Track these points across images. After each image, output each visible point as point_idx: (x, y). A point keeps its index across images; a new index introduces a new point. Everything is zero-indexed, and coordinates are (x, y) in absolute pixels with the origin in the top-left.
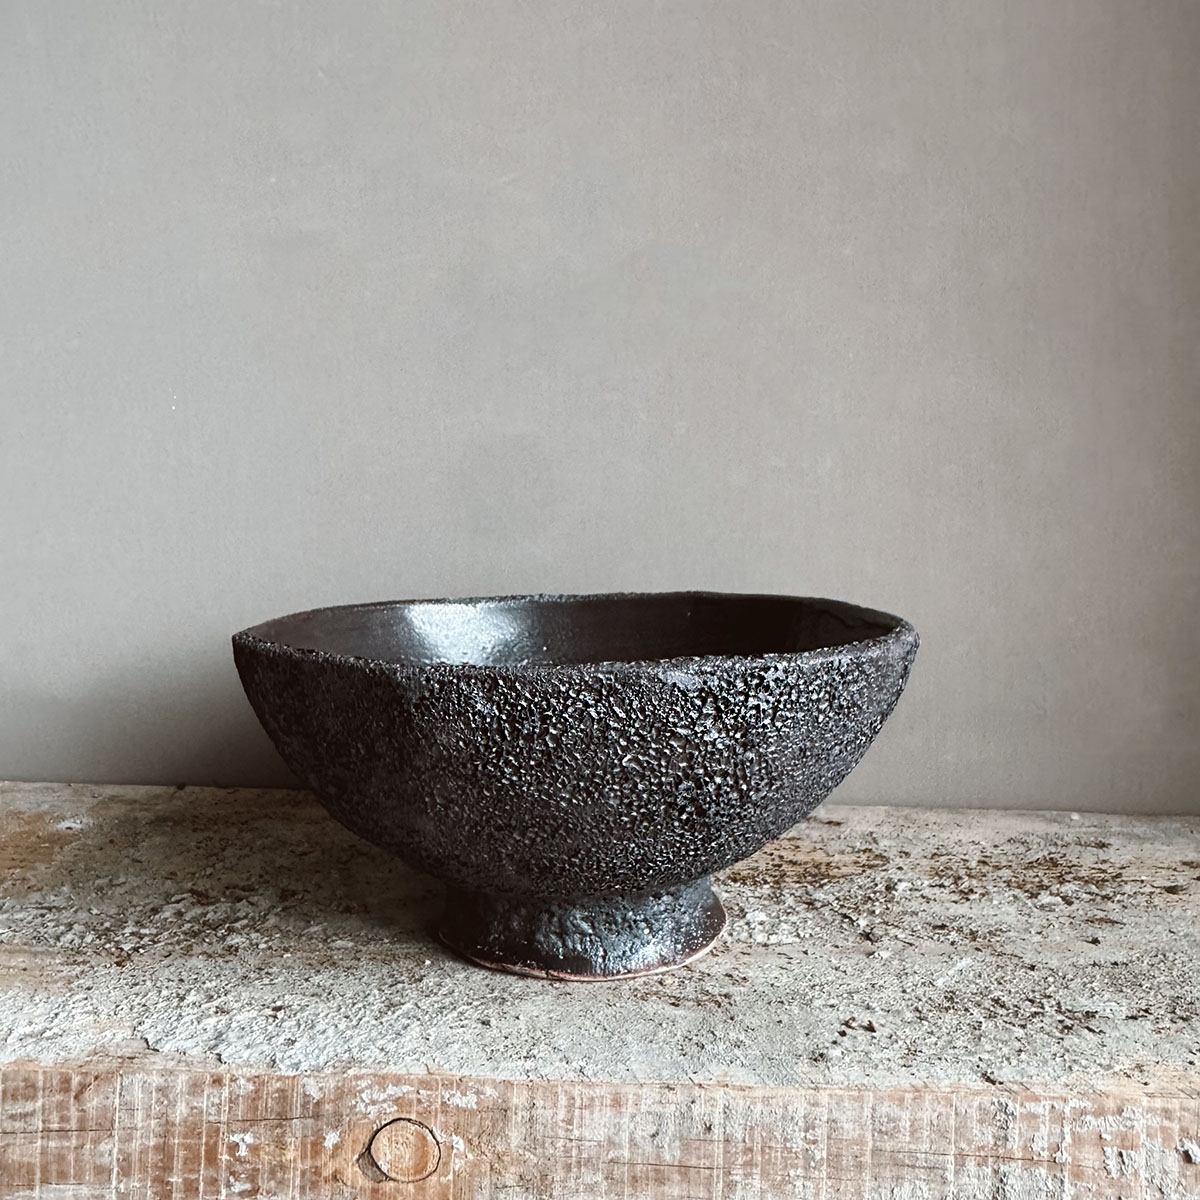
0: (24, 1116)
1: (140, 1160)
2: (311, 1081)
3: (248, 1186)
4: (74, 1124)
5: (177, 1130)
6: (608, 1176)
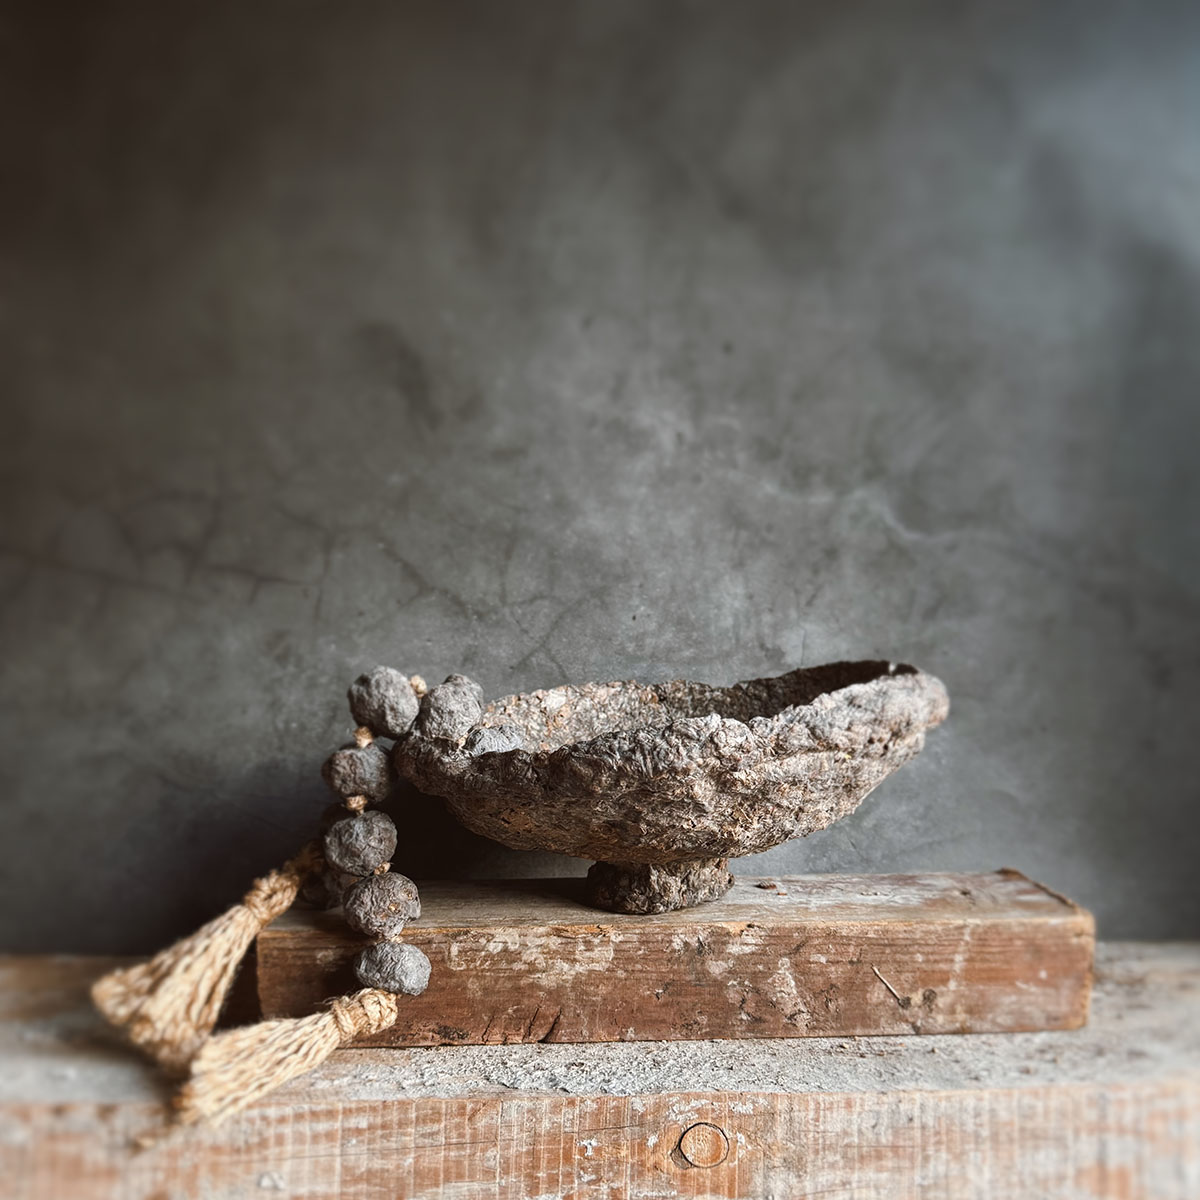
0: (432, 1134)
1: (516, 1162)
2: (638, 1100)
3: (593, 1177)
4: (468, 1139)
5: (542, 1139)
6: (844, 1156)
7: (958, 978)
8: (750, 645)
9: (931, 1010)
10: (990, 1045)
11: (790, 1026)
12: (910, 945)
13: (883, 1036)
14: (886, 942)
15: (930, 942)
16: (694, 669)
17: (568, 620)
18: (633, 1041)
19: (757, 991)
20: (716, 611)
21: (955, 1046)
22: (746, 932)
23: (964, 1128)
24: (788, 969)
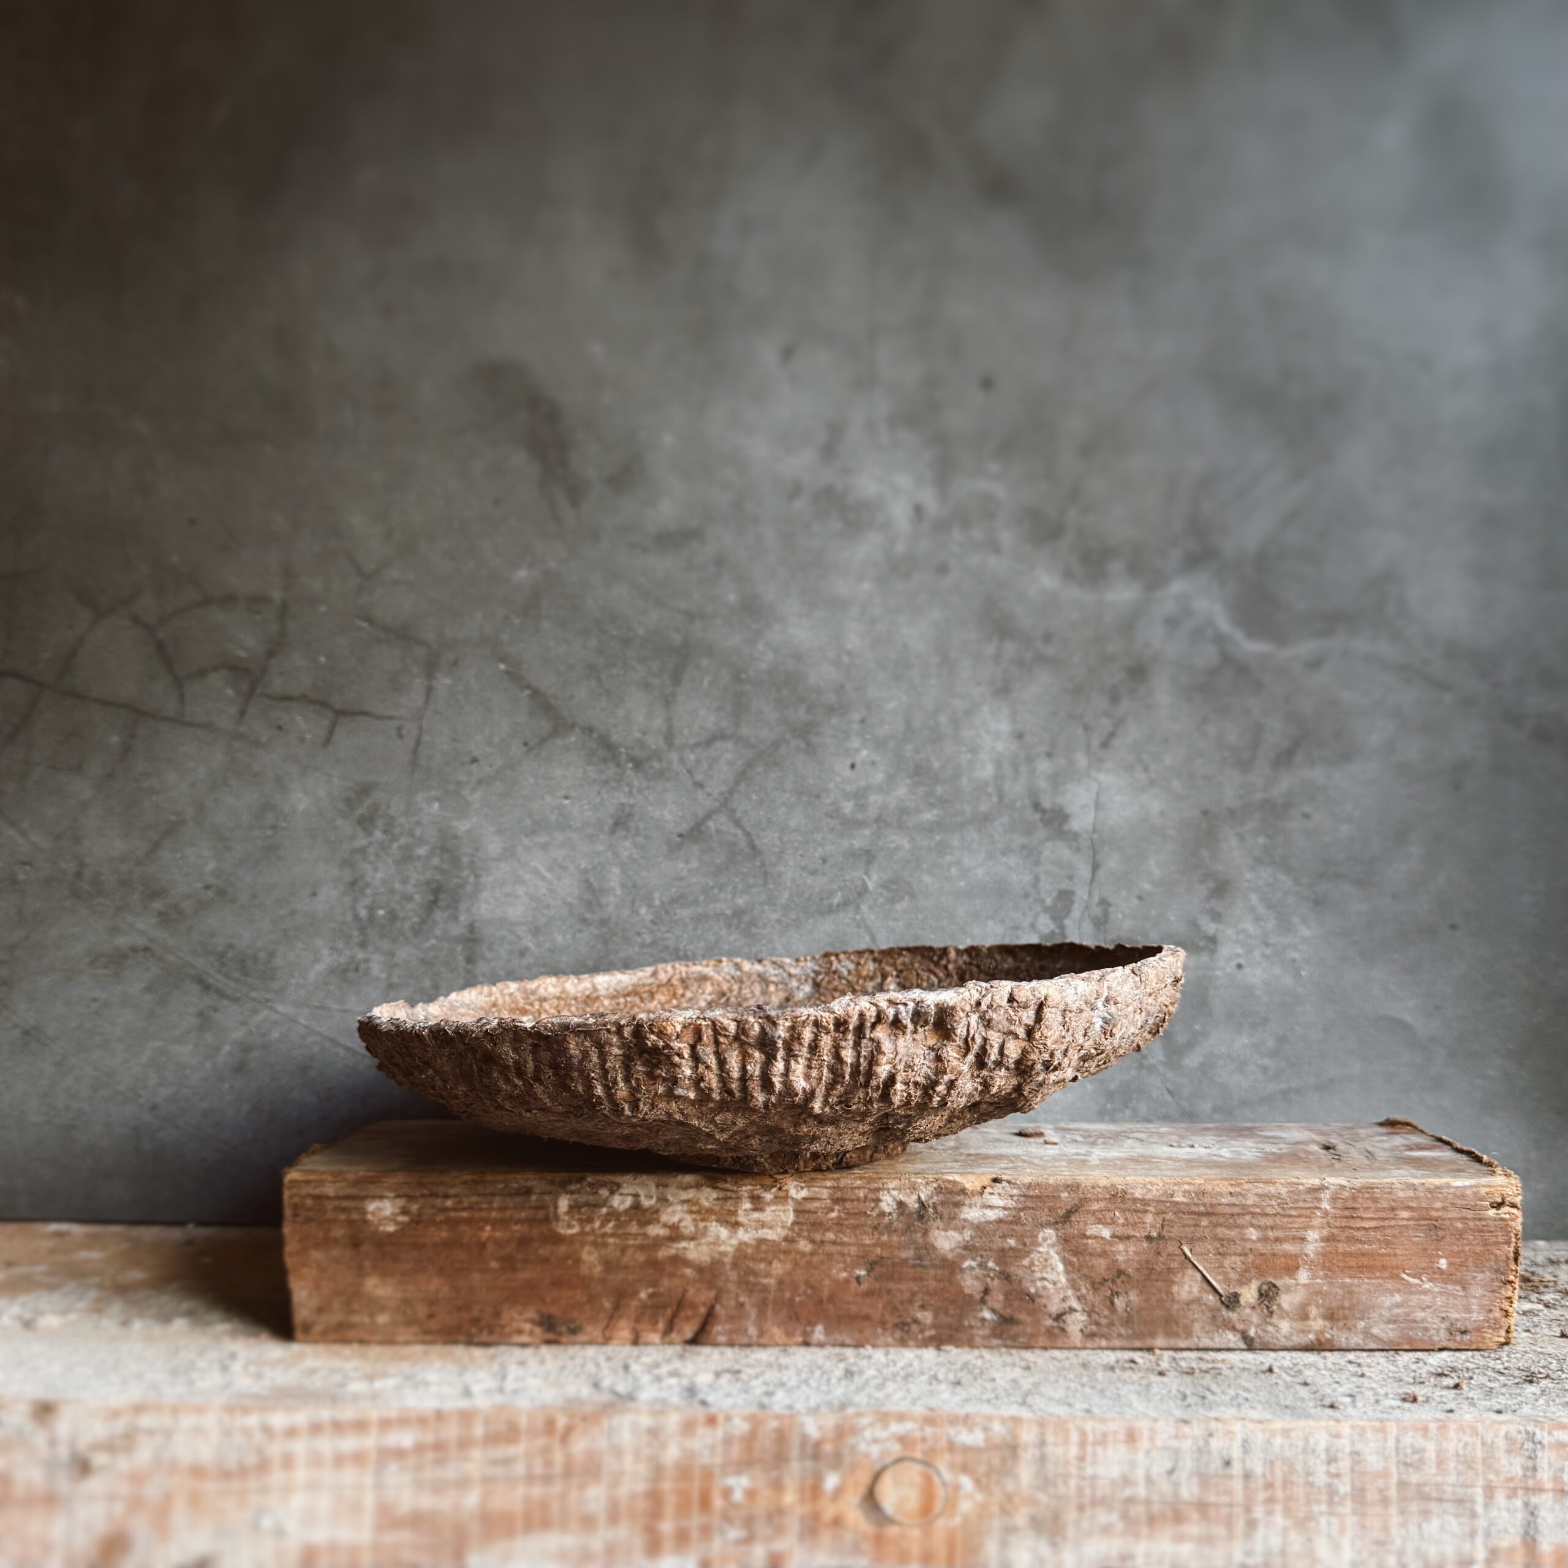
1: (628, 1506)
2: (811, 1420)
3: (743, 1533)
4: (558, 1468)
5: (667, 1474)
6: (1125, 1516)
7: (1312, 1265)
8: (1018, 804)
9: (1271, 1313)
10: (1359, 1365)
11: (1056, 1331)
12: (1238, 1214)
13: (1199, 1349)
14: (1202, 1208)
15: (1269, 1210)
16: (938, 838)
17: (760, 769)
18: (821, 1345)
19: (1006, 1277)
20: (969, 756)
21: (1305, 1365)
22: (988, 1190)
23: (1311, 1479)
24: (1053, 1246)
